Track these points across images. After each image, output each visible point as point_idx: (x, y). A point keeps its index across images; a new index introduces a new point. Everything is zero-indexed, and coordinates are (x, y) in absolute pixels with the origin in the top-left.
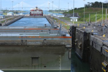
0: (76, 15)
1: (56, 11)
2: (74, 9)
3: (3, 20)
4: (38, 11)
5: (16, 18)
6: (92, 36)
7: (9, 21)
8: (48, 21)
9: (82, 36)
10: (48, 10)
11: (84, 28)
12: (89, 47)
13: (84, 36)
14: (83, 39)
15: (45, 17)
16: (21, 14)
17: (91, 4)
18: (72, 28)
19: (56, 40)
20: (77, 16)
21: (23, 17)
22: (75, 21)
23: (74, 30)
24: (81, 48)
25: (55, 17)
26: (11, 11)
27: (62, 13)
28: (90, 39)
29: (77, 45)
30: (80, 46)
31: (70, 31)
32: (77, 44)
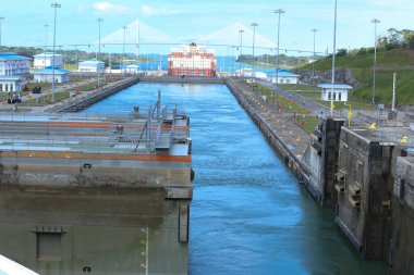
0: (344, 75)
1: (266, 58)
2: (338, 55)
3: (60, 89)
4: (197, 58)
5: (111, 84)
6: (400, 159)
7: (85, 94)
8: (236, 96)
9: (363, 158)
10: (237, 55)
11: (373, 127)
12: (388, 203)
13: (371, 157)
14: (366, 170)
15: (224, 82)
16: (133, 69)
17: (402, 36)
18: (324, 128)
19: (130, 169)
20: (345, 82)
21: (137, 80)
22: (337, 99)
23: (332, 134)
24: (358, 204)
25: (263, 84)
26: (92, 56)
27: (291, 67)
28: (393, 171)
29: (343, 194)
30: (355, 198)
31: (317, 138)
32: (343, 190)
